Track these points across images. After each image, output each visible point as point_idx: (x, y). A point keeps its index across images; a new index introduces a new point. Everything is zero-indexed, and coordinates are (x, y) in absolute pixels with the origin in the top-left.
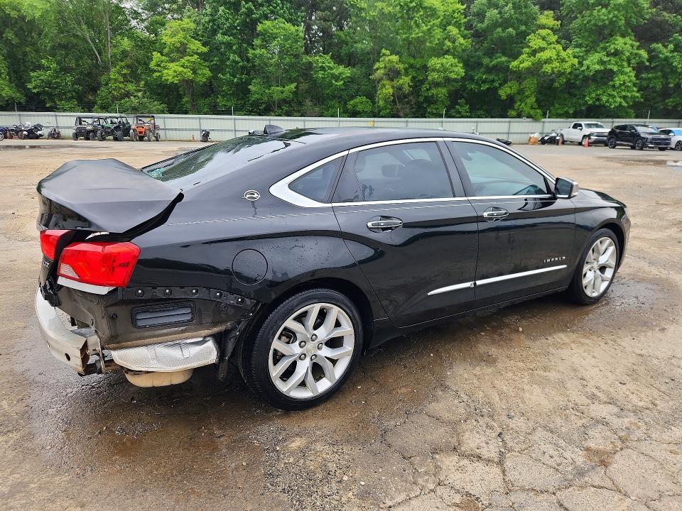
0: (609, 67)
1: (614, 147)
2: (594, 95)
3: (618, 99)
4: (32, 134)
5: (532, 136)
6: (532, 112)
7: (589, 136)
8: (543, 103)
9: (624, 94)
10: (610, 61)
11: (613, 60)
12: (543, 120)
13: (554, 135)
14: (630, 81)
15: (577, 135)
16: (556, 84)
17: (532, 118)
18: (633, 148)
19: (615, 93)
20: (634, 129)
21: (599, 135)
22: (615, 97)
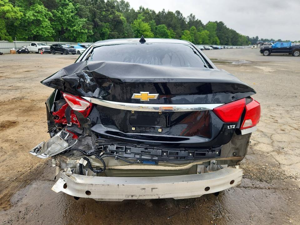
0: (38, 18)
1: (55, 54)
2: (35, 30)
3: (47, 33)
5: (11, 49)
6: (7, 37)
7: (41, 49)
8: (11, 33)
9: (48, 31)
10: (38, 15)
11: (39, 15)
12: (14, 41)
13: (24, 49)
14: (49, 25)
15: (35, 49)
16: (16, 24)
17: (8, 40)
18: (62, 54)
19: (44, 30)
20: (61, 46)
21: (46, 49)
22: (45, 32)
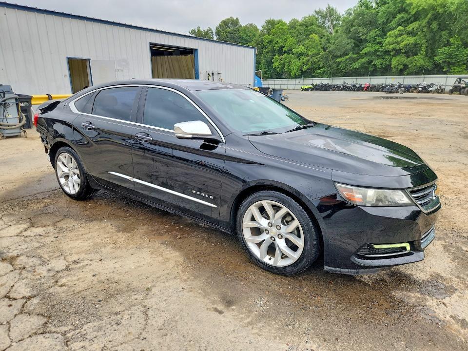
4: (425, 90)
